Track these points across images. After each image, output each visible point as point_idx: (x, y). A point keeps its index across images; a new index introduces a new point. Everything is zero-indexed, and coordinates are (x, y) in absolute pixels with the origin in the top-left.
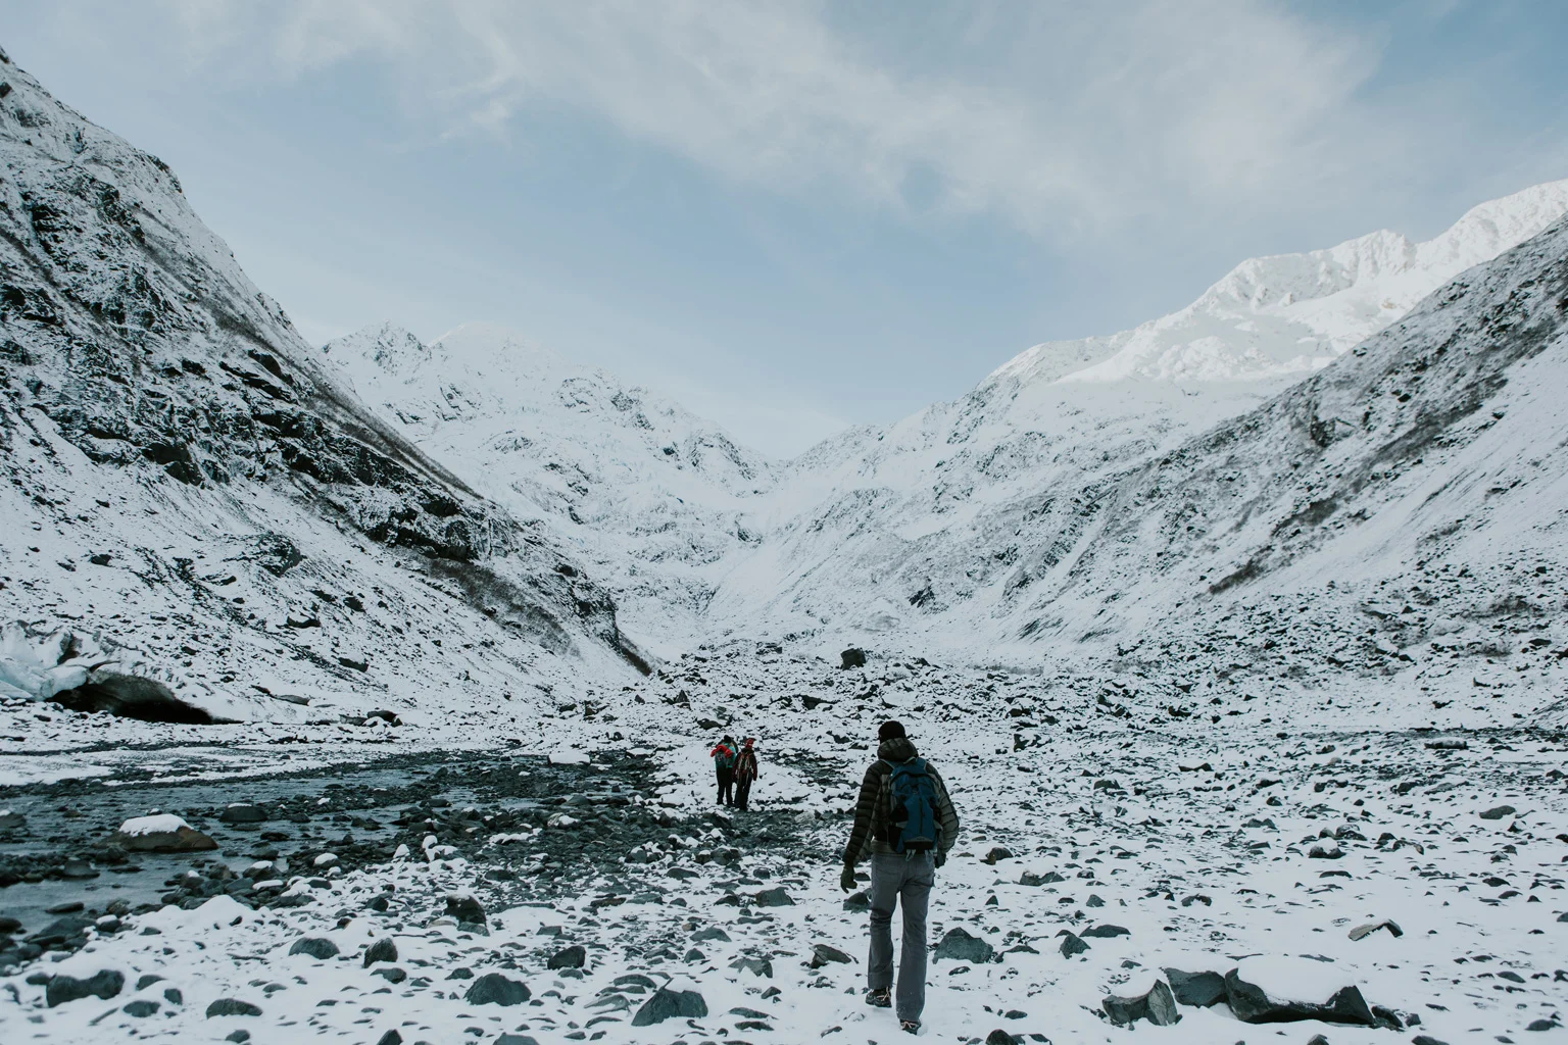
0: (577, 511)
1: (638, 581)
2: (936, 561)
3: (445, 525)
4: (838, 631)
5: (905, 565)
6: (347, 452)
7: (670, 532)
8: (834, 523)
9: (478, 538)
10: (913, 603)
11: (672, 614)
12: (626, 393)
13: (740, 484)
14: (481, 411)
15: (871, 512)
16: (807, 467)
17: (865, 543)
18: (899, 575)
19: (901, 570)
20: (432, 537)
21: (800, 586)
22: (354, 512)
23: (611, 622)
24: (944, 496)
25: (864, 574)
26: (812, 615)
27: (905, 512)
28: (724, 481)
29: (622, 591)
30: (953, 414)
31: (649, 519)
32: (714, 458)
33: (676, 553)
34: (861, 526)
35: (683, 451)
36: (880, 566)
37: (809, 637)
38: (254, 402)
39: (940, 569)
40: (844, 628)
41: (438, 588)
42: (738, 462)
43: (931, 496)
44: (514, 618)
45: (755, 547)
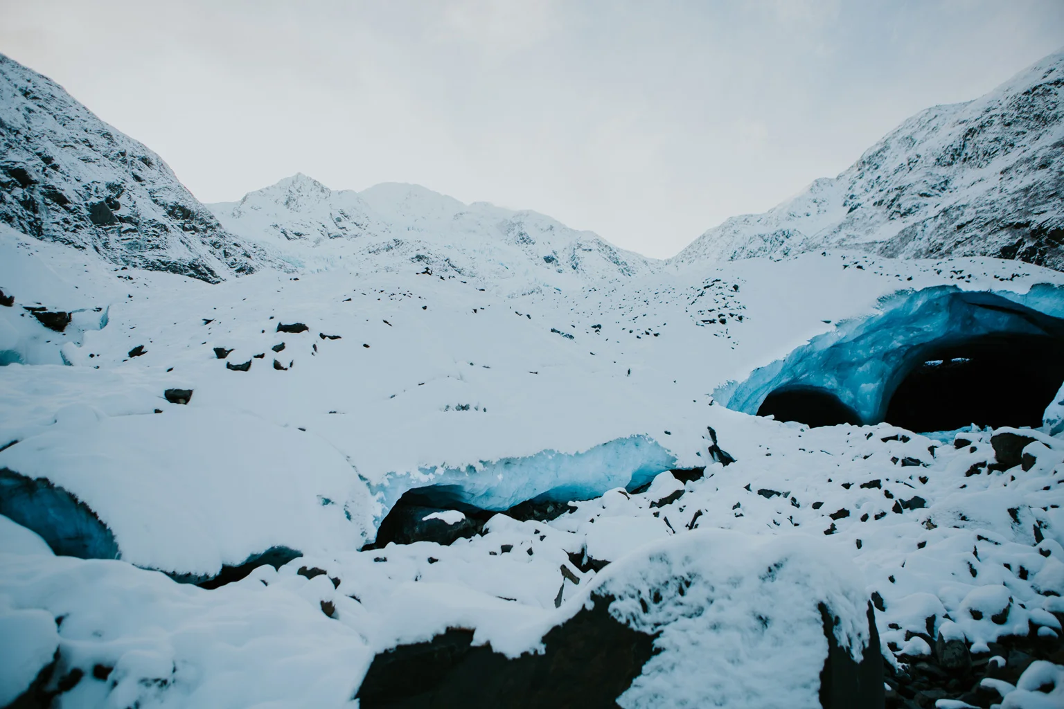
12: (510, 219)
14: (368, 230)
16: (686, 261)
35: (563, 258)
42: (617, 263)
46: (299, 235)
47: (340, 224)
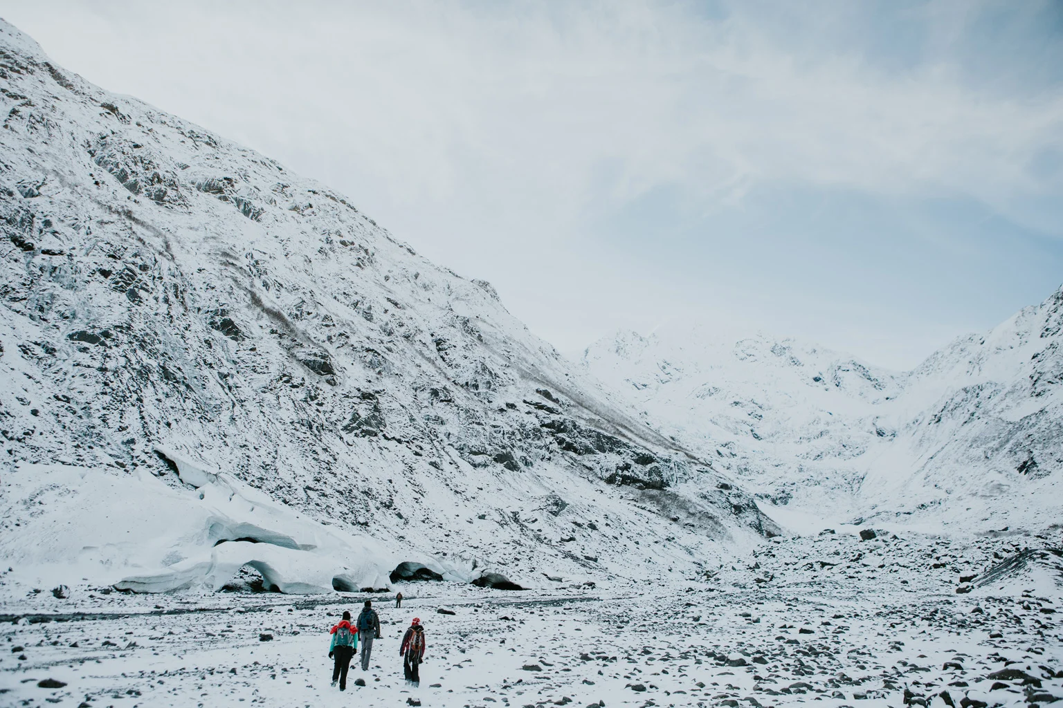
0: (756, 431)
1: (804, 476)
2: (1036, 436)
3: (647, 470)
4: (960, 499)
5: (1011, 442)
6: (590, 436)
7: (825, 437)
8: (949, 415)
9: (669, 474)
10: (1020, 472)
11: (833, 496)
12: (779, 343)
13: (874, 394)
14: (684, 373)
15: (979, 403)
16: (925, 374)
17: (977, 427)
18: (1007, 450)
19: (1008, 446)
20: (641, 478)
21: (929, 466)
22: (597, 470)
23: (755, 516)
24: (1039, 382)
25: (979, 452)
26: (939, 488)
27: (1007, 398)
28: (861, 394)
29: (794, 484)
30: (1042, 314)
31: (808, 430)
32: (851, 380)
33: (831, 452)
34: (973, 414)
35: (827, 377)
36: (991, 445)
37: (937, 505)
38: (541, 418)
39: (1040, 443)
40: (964, 496)
41: (644, 509)
42: (870, 379)
43: (1029, 384)
44: (690, 521)
45: (891, 440)
46: (645, 386)
47: (667, 371)
